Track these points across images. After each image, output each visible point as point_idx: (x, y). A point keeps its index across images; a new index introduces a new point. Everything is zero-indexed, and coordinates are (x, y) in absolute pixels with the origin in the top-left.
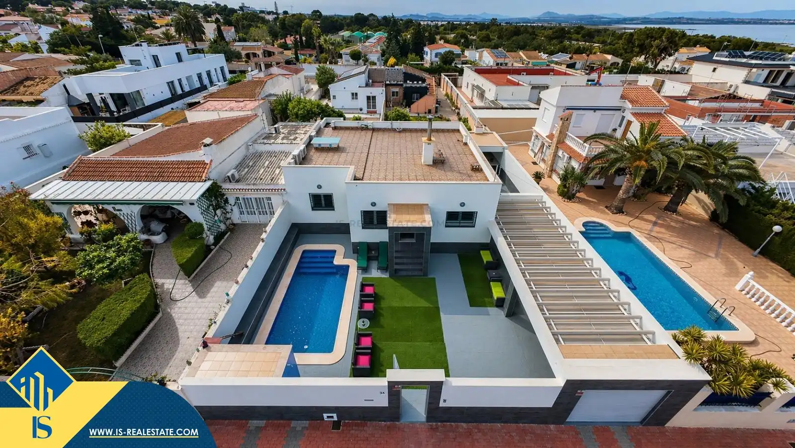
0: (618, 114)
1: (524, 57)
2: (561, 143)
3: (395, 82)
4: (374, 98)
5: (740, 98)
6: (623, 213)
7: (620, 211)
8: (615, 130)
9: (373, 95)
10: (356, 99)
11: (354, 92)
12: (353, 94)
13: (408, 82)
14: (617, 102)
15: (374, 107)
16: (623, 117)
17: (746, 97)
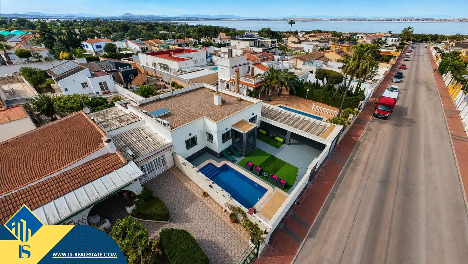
0: (247, 66)
1: (154, 43)
2: (239, 82)
3: (110, 70)
4: (105, 83)
5: (256, 52)
6: (272, 101)
7: (270, 100)
8: (248, 72)
9: (104, 81)
10: (87, 86)
11: (84, 82)
12: (82, 84)
13: (120, 68)
14: (246, 62)
15: (107, 89)
16: (249, 67)
17: (258, 52)
